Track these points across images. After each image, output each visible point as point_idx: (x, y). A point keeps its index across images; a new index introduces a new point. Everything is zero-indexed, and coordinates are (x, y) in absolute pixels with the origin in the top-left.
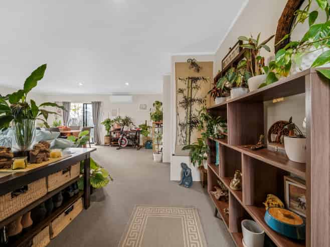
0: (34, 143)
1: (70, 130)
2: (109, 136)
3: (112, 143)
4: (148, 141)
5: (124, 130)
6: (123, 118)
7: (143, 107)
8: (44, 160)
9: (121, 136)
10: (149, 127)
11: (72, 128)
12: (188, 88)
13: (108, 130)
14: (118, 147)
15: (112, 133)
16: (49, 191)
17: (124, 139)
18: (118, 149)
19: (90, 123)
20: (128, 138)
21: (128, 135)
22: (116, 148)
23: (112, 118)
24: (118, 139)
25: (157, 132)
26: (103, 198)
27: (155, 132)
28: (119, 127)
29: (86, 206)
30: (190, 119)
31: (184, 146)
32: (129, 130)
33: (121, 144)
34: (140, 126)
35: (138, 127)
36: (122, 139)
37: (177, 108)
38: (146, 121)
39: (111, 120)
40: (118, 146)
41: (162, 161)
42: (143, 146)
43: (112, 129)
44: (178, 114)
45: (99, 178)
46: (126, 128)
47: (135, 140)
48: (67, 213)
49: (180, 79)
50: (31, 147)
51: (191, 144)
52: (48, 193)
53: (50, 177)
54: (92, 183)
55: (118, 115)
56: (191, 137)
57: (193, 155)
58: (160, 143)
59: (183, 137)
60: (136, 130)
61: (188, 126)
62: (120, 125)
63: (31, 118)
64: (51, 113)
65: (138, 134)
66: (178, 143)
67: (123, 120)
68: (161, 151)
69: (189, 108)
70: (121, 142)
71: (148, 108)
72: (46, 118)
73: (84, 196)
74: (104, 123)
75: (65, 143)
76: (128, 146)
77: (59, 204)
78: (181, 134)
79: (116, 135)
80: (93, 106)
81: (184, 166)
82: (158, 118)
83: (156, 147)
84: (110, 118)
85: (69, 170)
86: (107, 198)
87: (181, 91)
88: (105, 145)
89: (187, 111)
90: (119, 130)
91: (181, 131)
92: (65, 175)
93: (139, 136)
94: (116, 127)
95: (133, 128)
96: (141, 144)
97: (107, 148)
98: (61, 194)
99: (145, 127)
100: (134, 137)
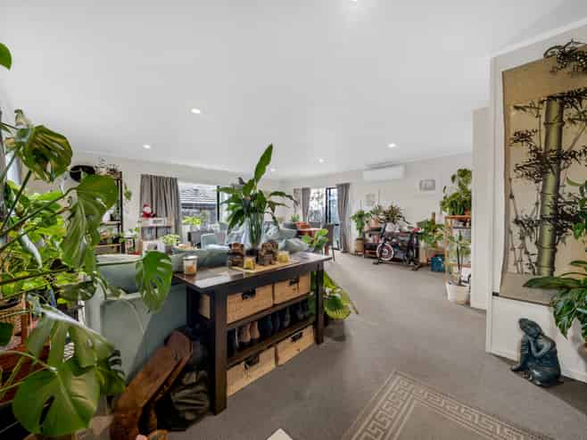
0: (263, 241)
1: (308, 227)
2: (362, 239)
3: (367, 251)
4: (436, 256)
5: (387, 230)
6: (386, 208)
7: (428, 186)
8: (271, 263)
9: (381, 242)
10: (440, 226)
11: (313, 225)
12: (547, 124)
13: (360, 229)
14: (376, 261)
15: (367, 236)
16: (276, 302)
17: (388, 248)
18: (374, 263)
19: (335, 218)
20: (395, 246)
21: (394, 240)
22: (372, 261)
23: (367, 210)
24: (376, 246)
25: (457, 238)
26: (342, 338)
27: (452, 238)
28: (379, 225)
29: (318, 340)
30: (556, 208)
31: (532, 277)
32: (397, 231)
33: (381, 256)
34: (419, 224)
35: (415, 226)
36: (383, 245)
37: (508, 180)
38: (434, 214)
39: (365, 213)
40: (376, 258)
41: (468, 303)
42: (428, 265)
43: (366, 228)
44: (512, 197)
45: (336, 304)
46: (389, 228)
47: (408, 251)
48: (294, 339)
49: (517, 108)
50: (260, 247)
51: (556, 274)
52: (275, 305)
53: (276, 285)
54: (326, 308)
55: (376, 203)
56: (557, 255)
57: (561, 305)
58: (465, 263)
59: (527, 253)
60: (411, 231)
61: (548, 227)
62: (379, 221)
63: (260, 212)
64: (279, 204)
65: (415, 239)
66: (512, 268)
67: (385, 213)
68: (468, 282)
69: (551, 179)
70: (381, 252)
71: (439, 188)
72: (273, 210)
73: (315, 324)
74: (354, 218)
75: (296, 244)
76: (394, 260)
77: (287, 324)
78: (523, 247)
79: (374, 240)
80: (339, 191)
81: (528, 326)
82: (460, 207)
83: (455, 269)
84: (363, 209)
85: (297, 281)
86: (348, 338)
87: (523, 137)
88: (356, 254)
89: (544, 186)
90: (379, 230)
91: (522, 238)
92: (293, 287)
93: (418, 244)
94: (373, 224)
95: (406, 229)
96: (423, 259)
97: (358, 259)
98: (288, 311)
99: (431, 226)
100: (406, 245)
